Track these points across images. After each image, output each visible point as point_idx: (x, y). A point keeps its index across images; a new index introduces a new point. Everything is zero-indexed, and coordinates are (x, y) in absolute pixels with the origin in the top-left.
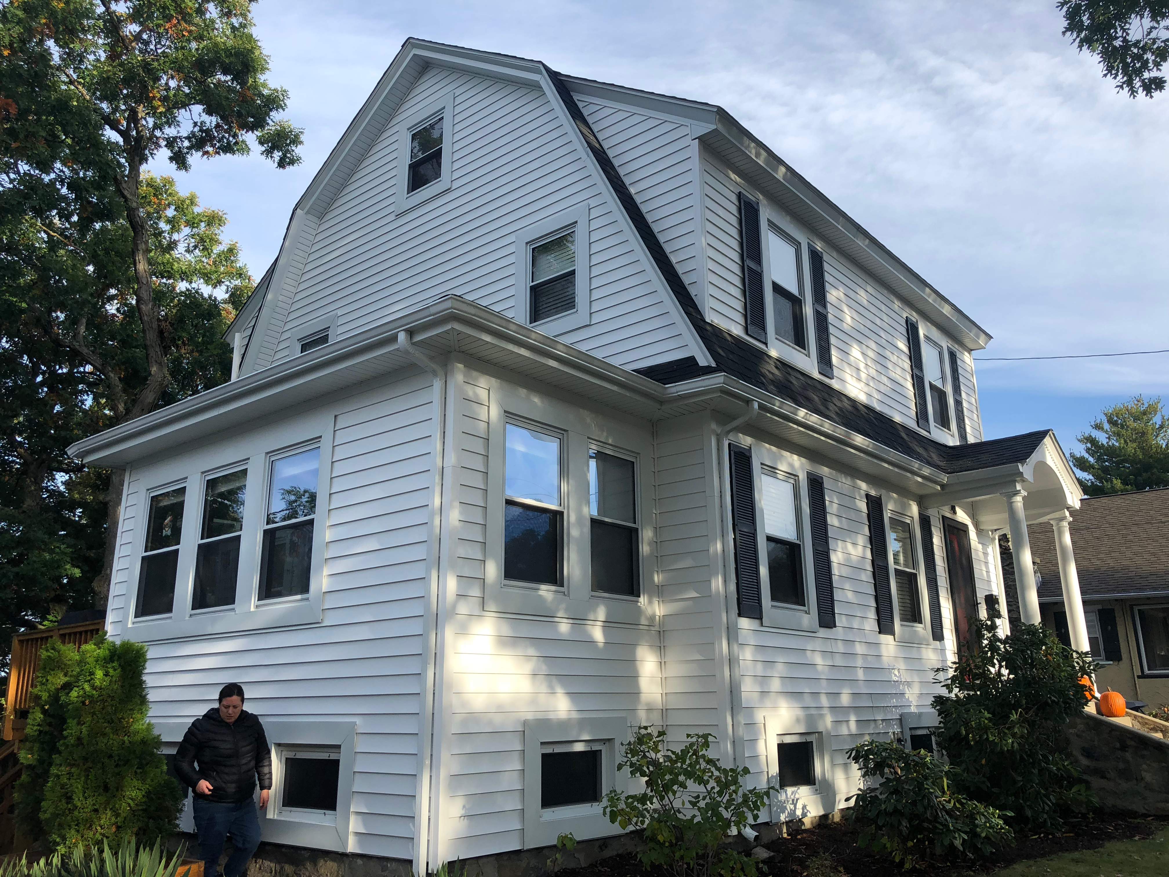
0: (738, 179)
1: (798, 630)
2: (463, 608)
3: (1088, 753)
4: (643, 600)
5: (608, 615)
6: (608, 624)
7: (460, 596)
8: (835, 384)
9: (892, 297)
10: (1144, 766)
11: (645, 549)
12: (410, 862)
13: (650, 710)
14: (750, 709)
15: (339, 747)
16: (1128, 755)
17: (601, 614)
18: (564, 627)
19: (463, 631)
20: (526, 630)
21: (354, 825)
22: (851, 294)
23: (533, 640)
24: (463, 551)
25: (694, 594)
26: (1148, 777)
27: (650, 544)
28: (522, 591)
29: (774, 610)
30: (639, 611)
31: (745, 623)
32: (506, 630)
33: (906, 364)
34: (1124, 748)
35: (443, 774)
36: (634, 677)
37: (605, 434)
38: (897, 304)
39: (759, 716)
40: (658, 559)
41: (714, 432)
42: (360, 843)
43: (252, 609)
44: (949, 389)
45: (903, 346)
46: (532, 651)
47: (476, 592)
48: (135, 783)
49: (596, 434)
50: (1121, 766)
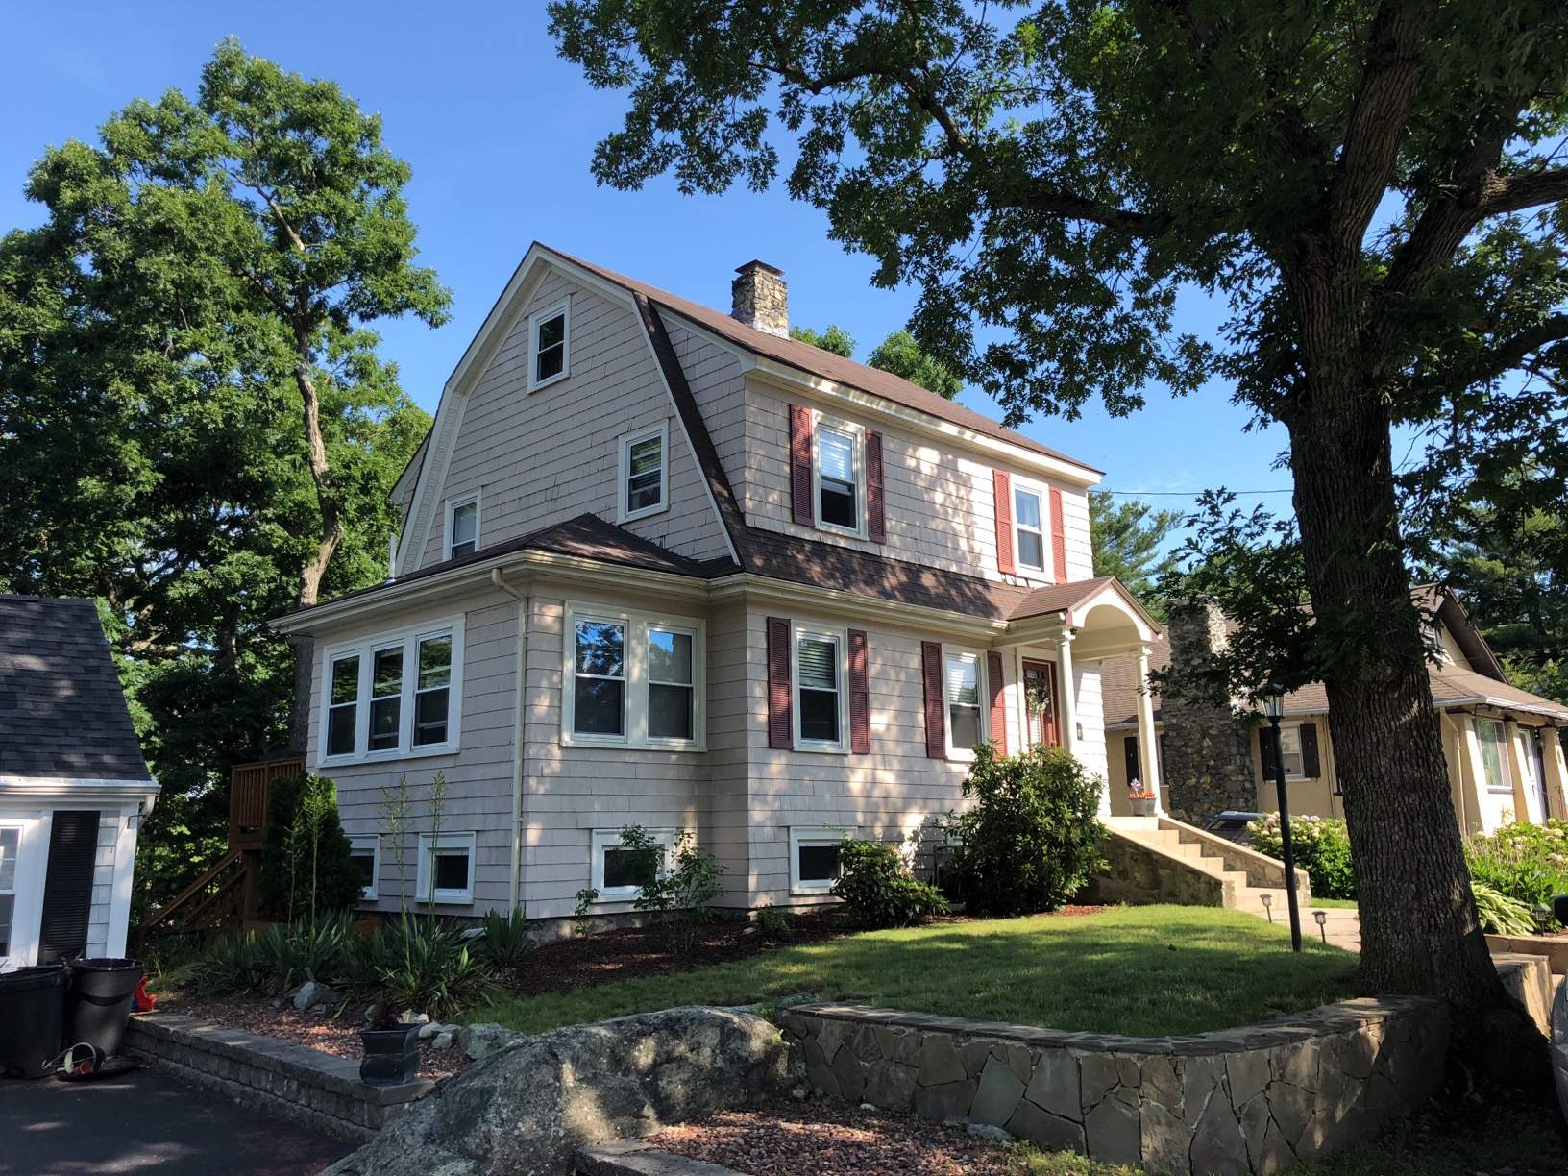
29: (806, 746)
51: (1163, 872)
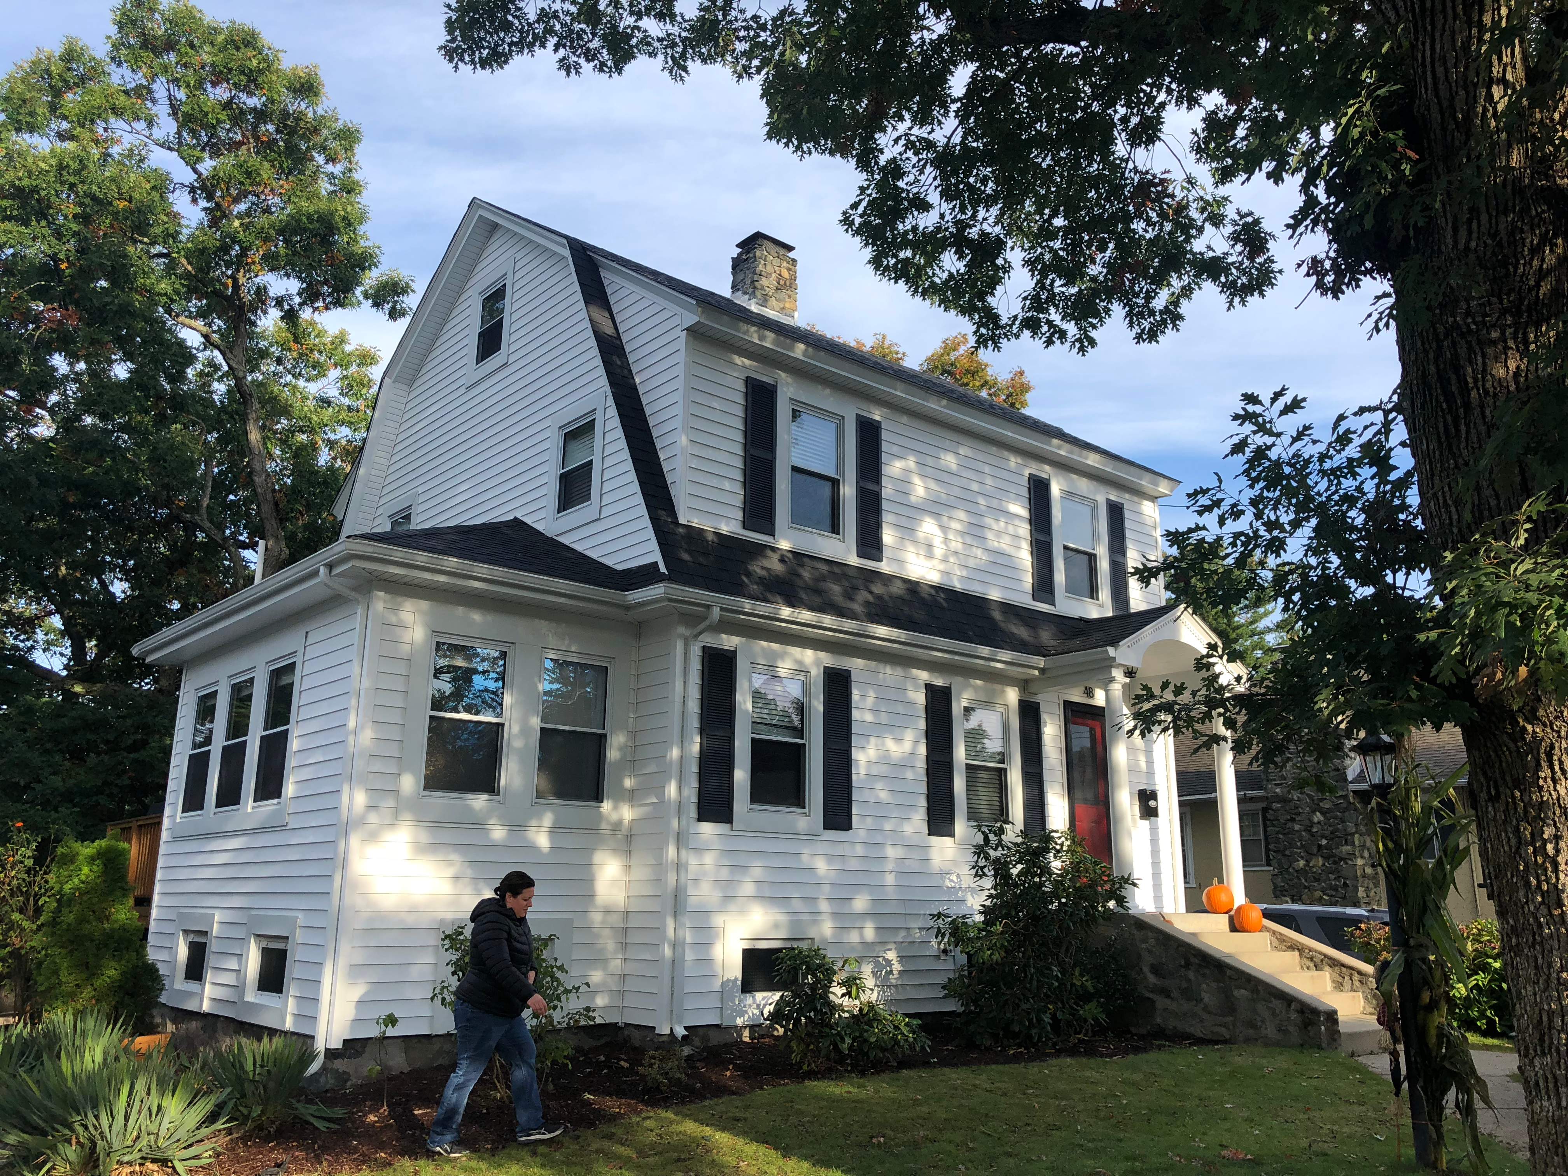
0: (747, 362)
1: (792, 834)
2: (373, 818)
3: (1156, 970)
4: (606, 806)
5: (556, 820)
6: (555, 830)
7: (370, 807)
8: (885, 567)
9: (1006, 454)
10: (1204, 986)
11: (612, 754)
12: (313, 1037)
13: (607, 912)
14: (705, 914)
15: (287, 938)
16: (1191, 975)
17: (548, 820)
18: (498, 833)
19: (372, 837)
20: (448, 836)
21: (291, 1005)
22: (930, 461)
23: (456, 846)
24: (378, 766)
25: (655, 800)
26: (1206, 997)
27: (620, 749)
28: (445, 801)
29: (752, 814)
30: (600, 816)
31: (707, 828)
32: (424, 836)
33: (1024, 530)
34: (1188, 965)
35: (342, 962)
36: (590, 881)
37: (566, 642)
38: (1014, 461)
39: (718, 920)
40: (631, 763)
41: (681, 636)
42: (295, 1023)
43: (249, 810)
44: (1102, 552)
45: (1020, 509)
46: (454, 857)
47: (390, 803)
48: (113, 963)
49: (552, 641)
50: (1185, 985)
51: (1241, 994)
